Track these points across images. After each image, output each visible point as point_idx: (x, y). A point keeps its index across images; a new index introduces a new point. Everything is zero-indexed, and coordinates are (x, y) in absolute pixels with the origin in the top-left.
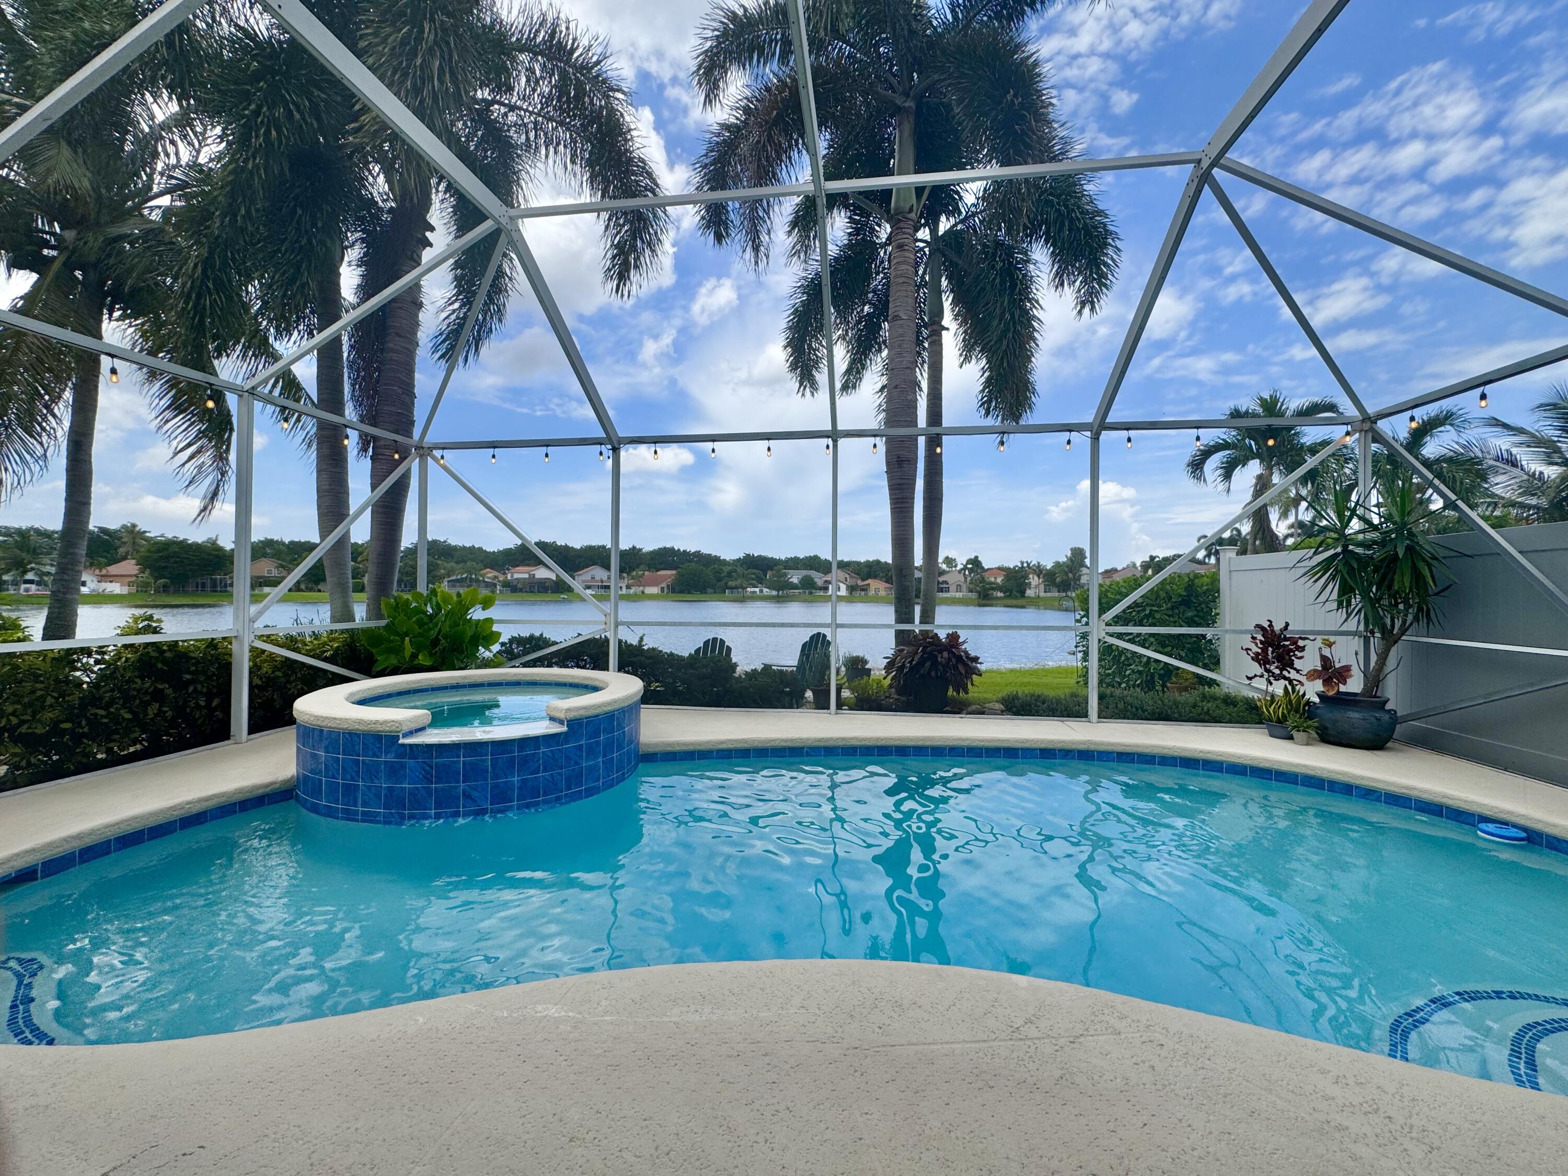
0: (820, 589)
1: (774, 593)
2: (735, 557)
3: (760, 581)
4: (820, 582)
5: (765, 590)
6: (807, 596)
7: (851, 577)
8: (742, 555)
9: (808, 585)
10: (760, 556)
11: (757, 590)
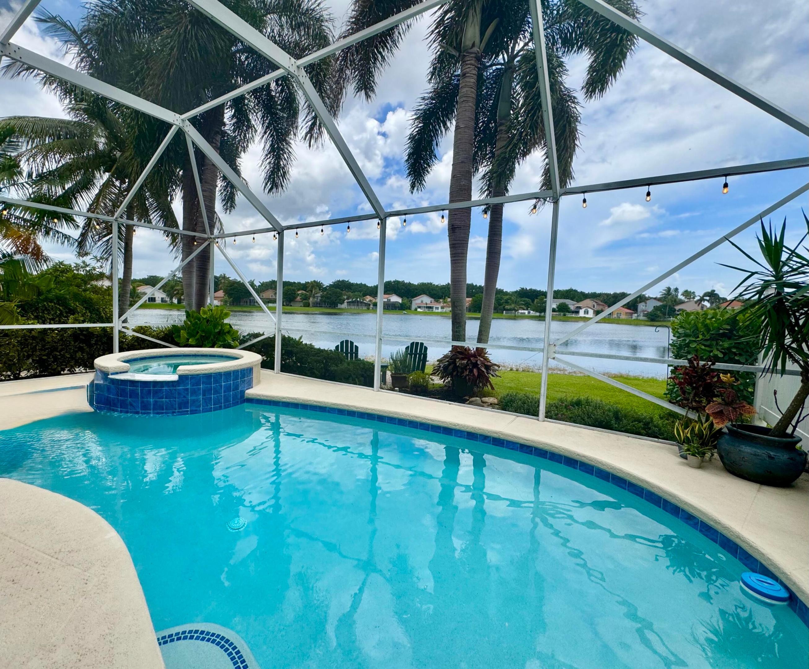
0: (573, 312)
1: (538, 314)
2: (515, 290)
3: (527, 306)
4: (572, 308)
5: (532, 312)
6: (562, 317)
7: (598, 304)
8: (518, 289)
9: (563, 310)
10: (531, 289)
11: (526, 312)
